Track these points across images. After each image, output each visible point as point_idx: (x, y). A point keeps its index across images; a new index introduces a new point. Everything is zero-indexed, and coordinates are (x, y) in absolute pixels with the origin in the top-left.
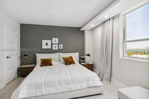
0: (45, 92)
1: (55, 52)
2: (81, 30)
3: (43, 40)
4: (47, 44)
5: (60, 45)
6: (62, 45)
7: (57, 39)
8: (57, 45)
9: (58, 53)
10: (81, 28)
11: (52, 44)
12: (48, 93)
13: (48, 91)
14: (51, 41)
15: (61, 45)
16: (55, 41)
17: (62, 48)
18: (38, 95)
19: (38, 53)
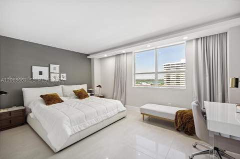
0: (88, 125)
1: (56, 84)
2: (88, 57)
3: (33, 67)
4: (41, 73)
5: (61, 75)
6: (65, 75)
7: (57, 67)
8: (58, 74)
9: (61, 86)
10: (89, 55)
11: (50, 73)
12: (91, 125)
13: (90, 123)
14: (47, 68)
15: (63, 74)
16: (55, 69)
17: (65, 79)
18: (82, 129)
19: (25, 87)
